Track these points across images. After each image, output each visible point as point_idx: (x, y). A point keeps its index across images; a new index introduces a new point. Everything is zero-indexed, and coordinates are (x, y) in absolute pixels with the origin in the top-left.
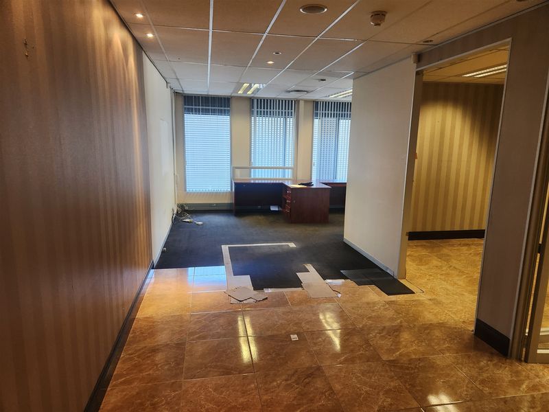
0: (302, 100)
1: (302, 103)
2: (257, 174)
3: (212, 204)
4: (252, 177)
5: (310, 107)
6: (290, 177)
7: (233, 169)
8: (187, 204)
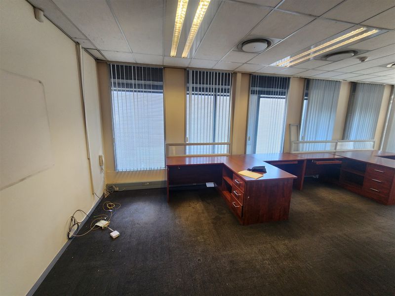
0: (239, 72)
1: (239, 76)
2: (192, 151)
3: (145, 183)
4: (187, 154)
5: (247, 80)
6: (225, 152)
7: (167, 146)
8: (116, 185)
